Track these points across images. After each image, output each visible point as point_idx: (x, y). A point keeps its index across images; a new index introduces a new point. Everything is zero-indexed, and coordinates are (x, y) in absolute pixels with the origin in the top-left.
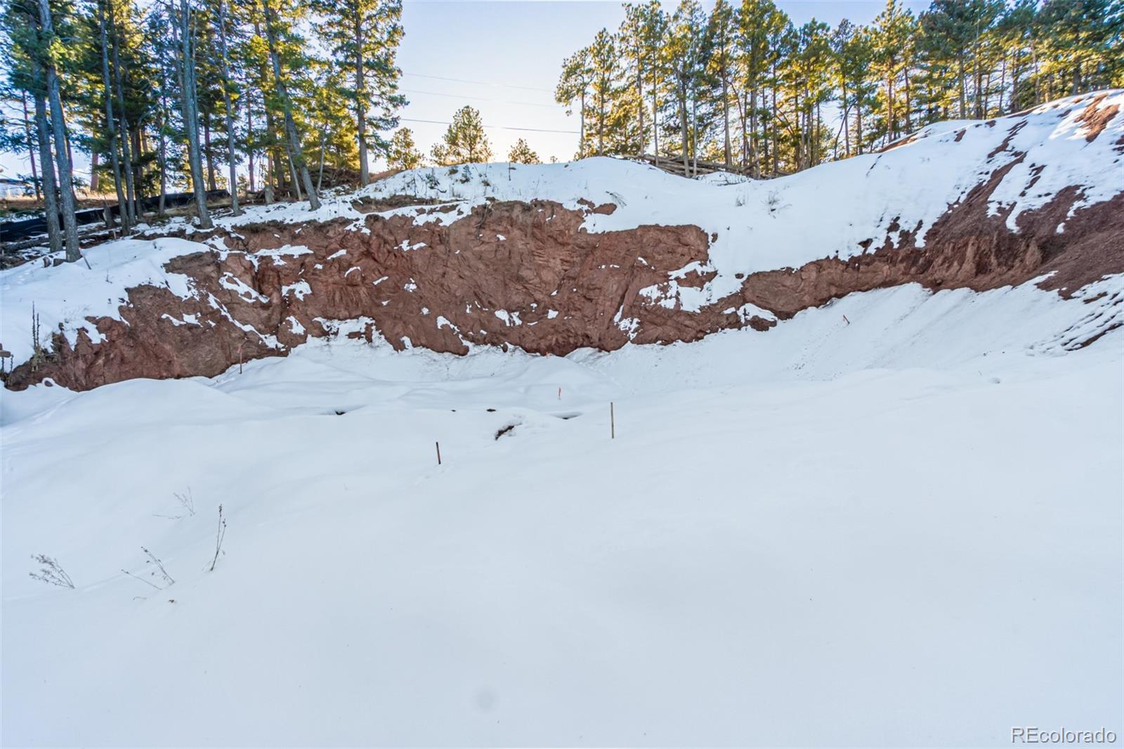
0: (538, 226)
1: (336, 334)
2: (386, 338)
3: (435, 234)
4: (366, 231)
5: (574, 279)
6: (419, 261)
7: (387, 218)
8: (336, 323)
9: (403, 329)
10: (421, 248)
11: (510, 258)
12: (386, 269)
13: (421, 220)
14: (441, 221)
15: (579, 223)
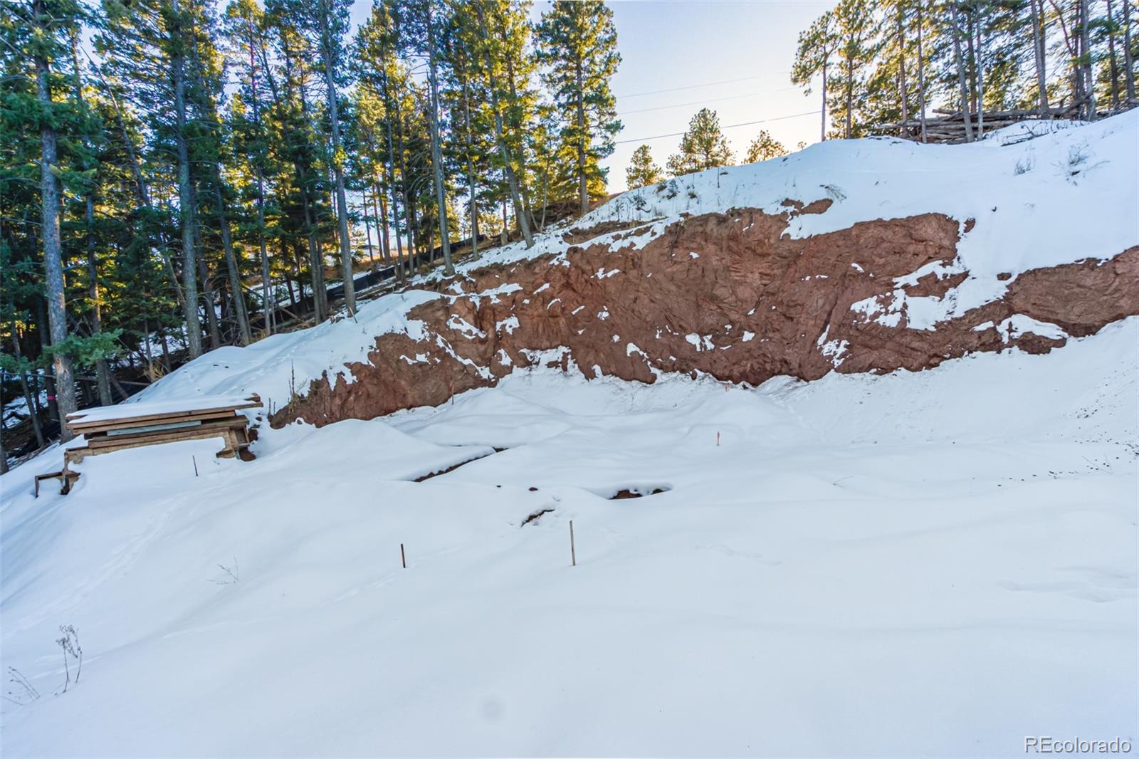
0: (734, 238)
1: (537, 364)
2: (579, 367)
3: (629, 259)
4: (567, 263)
5: (773, 294)
6: (612, 288)
7: (585, 248)
8: (538, 353)
9: (595, 358)
10: (615, 275)
11: (704, 276)
12: (584, 298)
13: (616, 247)
14: (635, 245)
15: (781, 229)
